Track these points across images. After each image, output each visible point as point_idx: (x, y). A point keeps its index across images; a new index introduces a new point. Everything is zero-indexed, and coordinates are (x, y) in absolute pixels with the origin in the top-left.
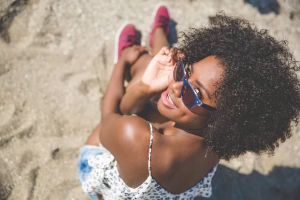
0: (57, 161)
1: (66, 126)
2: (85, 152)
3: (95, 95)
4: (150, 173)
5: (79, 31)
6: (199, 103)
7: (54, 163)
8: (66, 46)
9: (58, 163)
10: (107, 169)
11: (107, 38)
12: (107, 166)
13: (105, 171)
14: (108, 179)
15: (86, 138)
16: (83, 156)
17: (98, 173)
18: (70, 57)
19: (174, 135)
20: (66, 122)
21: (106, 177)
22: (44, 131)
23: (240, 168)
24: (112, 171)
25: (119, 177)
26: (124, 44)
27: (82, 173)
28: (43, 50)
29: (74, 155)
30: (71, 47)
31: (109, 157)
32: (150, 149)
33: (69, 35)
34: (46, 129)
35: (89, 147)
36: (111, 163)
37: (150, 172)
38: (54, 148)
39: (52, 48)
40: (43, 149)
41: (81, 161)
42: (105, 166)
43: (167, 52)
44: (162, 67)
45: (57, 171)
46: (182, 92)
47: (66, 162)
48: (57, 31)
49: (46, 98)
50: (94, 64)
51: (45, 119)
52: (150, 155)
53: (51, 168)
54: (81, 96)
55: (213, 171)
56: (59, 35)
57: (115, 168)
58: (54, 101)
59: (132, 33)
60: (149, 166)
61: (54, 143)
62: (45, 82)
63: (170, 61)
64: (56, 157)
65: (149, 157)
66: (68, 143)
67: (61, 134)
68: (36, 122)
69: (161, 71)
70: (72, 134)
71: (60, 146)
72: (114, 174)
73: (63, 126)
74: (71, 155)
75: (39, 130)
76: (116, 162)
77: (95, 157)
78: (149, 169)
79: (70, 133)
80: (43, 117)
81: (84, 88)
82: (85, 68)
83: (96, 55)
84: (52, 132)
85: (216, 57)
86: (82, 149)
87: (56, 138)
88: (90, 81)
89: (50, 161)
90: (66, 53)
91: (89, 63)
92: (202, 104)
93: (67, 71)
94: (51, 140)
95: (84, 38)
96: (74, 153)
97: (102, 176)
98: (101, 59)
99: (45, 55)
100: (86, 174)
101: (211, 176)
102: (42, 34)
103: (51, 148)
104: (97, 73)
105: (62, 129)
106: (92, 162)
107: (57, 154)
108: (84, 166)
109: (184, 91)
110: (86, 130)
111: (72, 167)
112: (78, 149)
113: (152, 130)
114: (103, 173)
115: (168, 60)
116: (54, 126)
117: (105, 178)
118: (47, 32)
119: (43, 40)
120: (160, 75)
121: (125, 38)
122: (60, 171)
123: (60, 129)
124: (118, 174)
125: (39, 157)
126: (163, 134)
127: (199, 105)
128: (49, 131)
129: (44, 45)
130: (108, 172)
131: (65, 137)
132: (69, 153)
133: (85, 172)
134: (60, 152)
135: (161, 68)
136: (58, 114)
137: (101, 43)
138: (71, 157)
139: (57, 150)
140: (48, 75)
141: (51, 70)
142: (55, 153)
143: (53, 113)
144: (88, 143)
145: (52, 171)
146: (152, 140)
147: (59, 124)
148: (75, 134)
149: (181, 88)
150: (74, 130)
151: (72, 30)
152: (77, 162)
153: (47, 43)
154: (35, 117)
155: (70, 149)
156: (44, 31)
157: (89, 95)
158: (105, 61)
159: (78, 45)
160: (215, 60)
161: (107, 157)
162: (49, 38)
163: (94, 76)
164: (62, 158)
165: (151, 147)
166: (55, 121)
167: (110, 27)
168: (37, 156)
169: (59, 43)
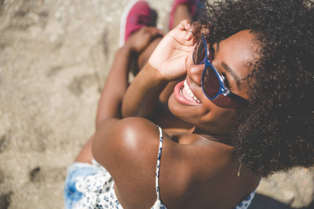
0: (37, 184)
1: (51, 137)
2: (74, 172)
3: (91, 96)
4: (158, 196)
5: (72, 10)
6: (225, 91)
7: (32, 187)
8: (54, 30)
9: (38, 188)
10: (101, 192)
11: (110, 19)
12: (101, 188)
13: (98, 195)
14: (101, 206)
15: (77, 153)
16: (71, 177)
17: (88, 198)
18: (59, 45)
19: (193, 143)
20: (50, 132)
21: (100, 204)
22: (20, 143)
23: (293, 200)
24: (108, 194)
25: (116, 203)
26: (133, 27)
27: (69, 201)
28: (23, 34)
29: (60, 177)
30: (60, 31)
31: (105, 175)
32: (158, 162)
33: (58, 15)
34: (23, 141)
35: (80, 165)
36: (106, 183)
37: (158, 193)
38: (33, 167)
39: (35, 32)
40: (18, 168)
41: (69, 184)
42: (98, 187)
43: (187, 26)
44: (178, 46)
45: (37, 198)
46: (203, 79)
47: (49, 186)
48: (42, 9)
49: (24, 99)
50: (91, 54)
51: (22, 127)
52: (157, 170)
53: (28, 194)
54: (73, 98)
55: (250, 199)
56: (44, 15)
57: (112, 191)
58: (35, 103)
59: (143, 13)
60: (157, 186)
61: (33, 160)
62: (24, 78)
63: (190, 39)
64: (36, 178)
65: (157, 173)
66: (52, 159)
67: (42, 148)
68: (10, 131)
69: (176, 51)
70: (58, 149)
71: (41, 164)
72: (110, 199)
73: (46, 137)
74: (56, 177)
75: (14, 142)
76: (113, 183)
77: (84, 179)
78: (157, 189)
79: (55, 147)
80: (19, 125)
81: (77, 86)
82: (78, 59)
83: (94, 42)
84: (31, 145)
85: (251, 31)
86: (71, 169)
87: (36, 153)
88: (85, 77)
89: (27, 184)
90: (53, 39)
91: (85, 53)
92: (228, 92)
93: (55, 64)
94: (29, 155)
95: (78, 19)
96: (60, 174)
97: (94, 202)
98: (101, 48)
99: (25, 41)
100: (74, 202)
101: (246, 205)
102: (21, 14)
103: (29, 166)
104: (95, 66)
105: (45, 141)
106: (80, 186)
107: (38, 175)
108: (72, 191)
109: (206, 78)
110: (77, 143)
111: (57, 193)
112: (65, 169)
113: (161, 135)
114: (96, 198)
115: (187, 37)
116: (33, 137)
117: (97, 206)
118: (28, 11)
119: (23, 21)
120: (175, 57)
121: (134, 19)
122: (40, 198)
123: (42, 141)
124: (116, 199)
125: (13, 179)
126: (178, 142)
127: (225, 95)
128: (27, 144)
129: (25, 28)
130: (102, 196)
131: (49, 152)
132: (53, 174)
133: (73, 199)
134: (41, 172)
135: (178, 48)
136: (39, 121)
137: (101, 27)
138: (56, 179)
139: (37, 170)
140: (28, 69)
141: (32, 62)
142: (35, 173)
143: (33, 119)
144: (78, 159)
145: (29, 197)
146: (161, 149)
147: (41, 135)
148: (63, 148)
149: (202, 73)
150: (62, 143)
151: (62, 8)
152: (63, 186)
153: (28, 26)
154: (8, 124)
155: (55, 169)
156: (25, 10)
157: (84, 96)
158: (106, 50)
159: (70, 29)
160: (250, 35)
161: (102, 175)
162: (31, 19)
163: (91, 71)
164: (44, 180)
165: (160, 159)
166: (36, 130)
167: (115, 5)
168: (10, 177)
169: (44, 25)
